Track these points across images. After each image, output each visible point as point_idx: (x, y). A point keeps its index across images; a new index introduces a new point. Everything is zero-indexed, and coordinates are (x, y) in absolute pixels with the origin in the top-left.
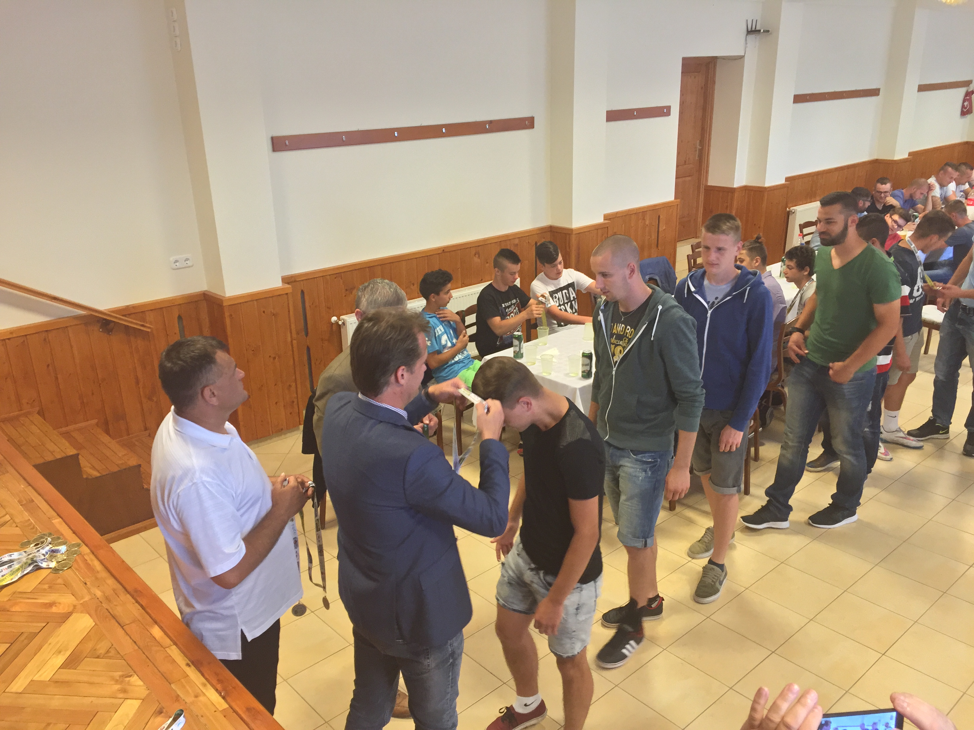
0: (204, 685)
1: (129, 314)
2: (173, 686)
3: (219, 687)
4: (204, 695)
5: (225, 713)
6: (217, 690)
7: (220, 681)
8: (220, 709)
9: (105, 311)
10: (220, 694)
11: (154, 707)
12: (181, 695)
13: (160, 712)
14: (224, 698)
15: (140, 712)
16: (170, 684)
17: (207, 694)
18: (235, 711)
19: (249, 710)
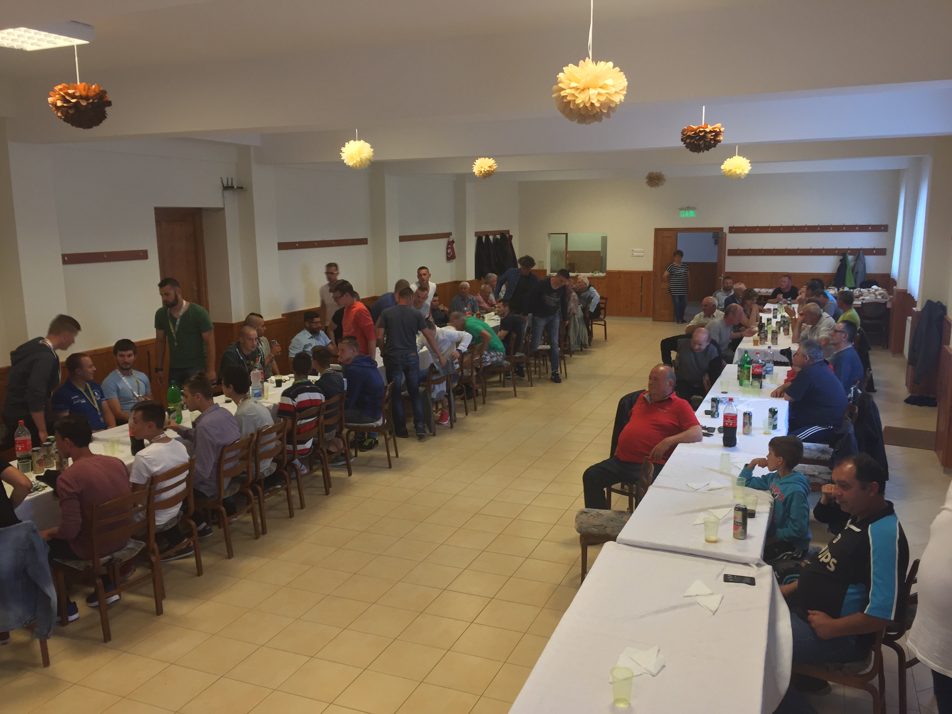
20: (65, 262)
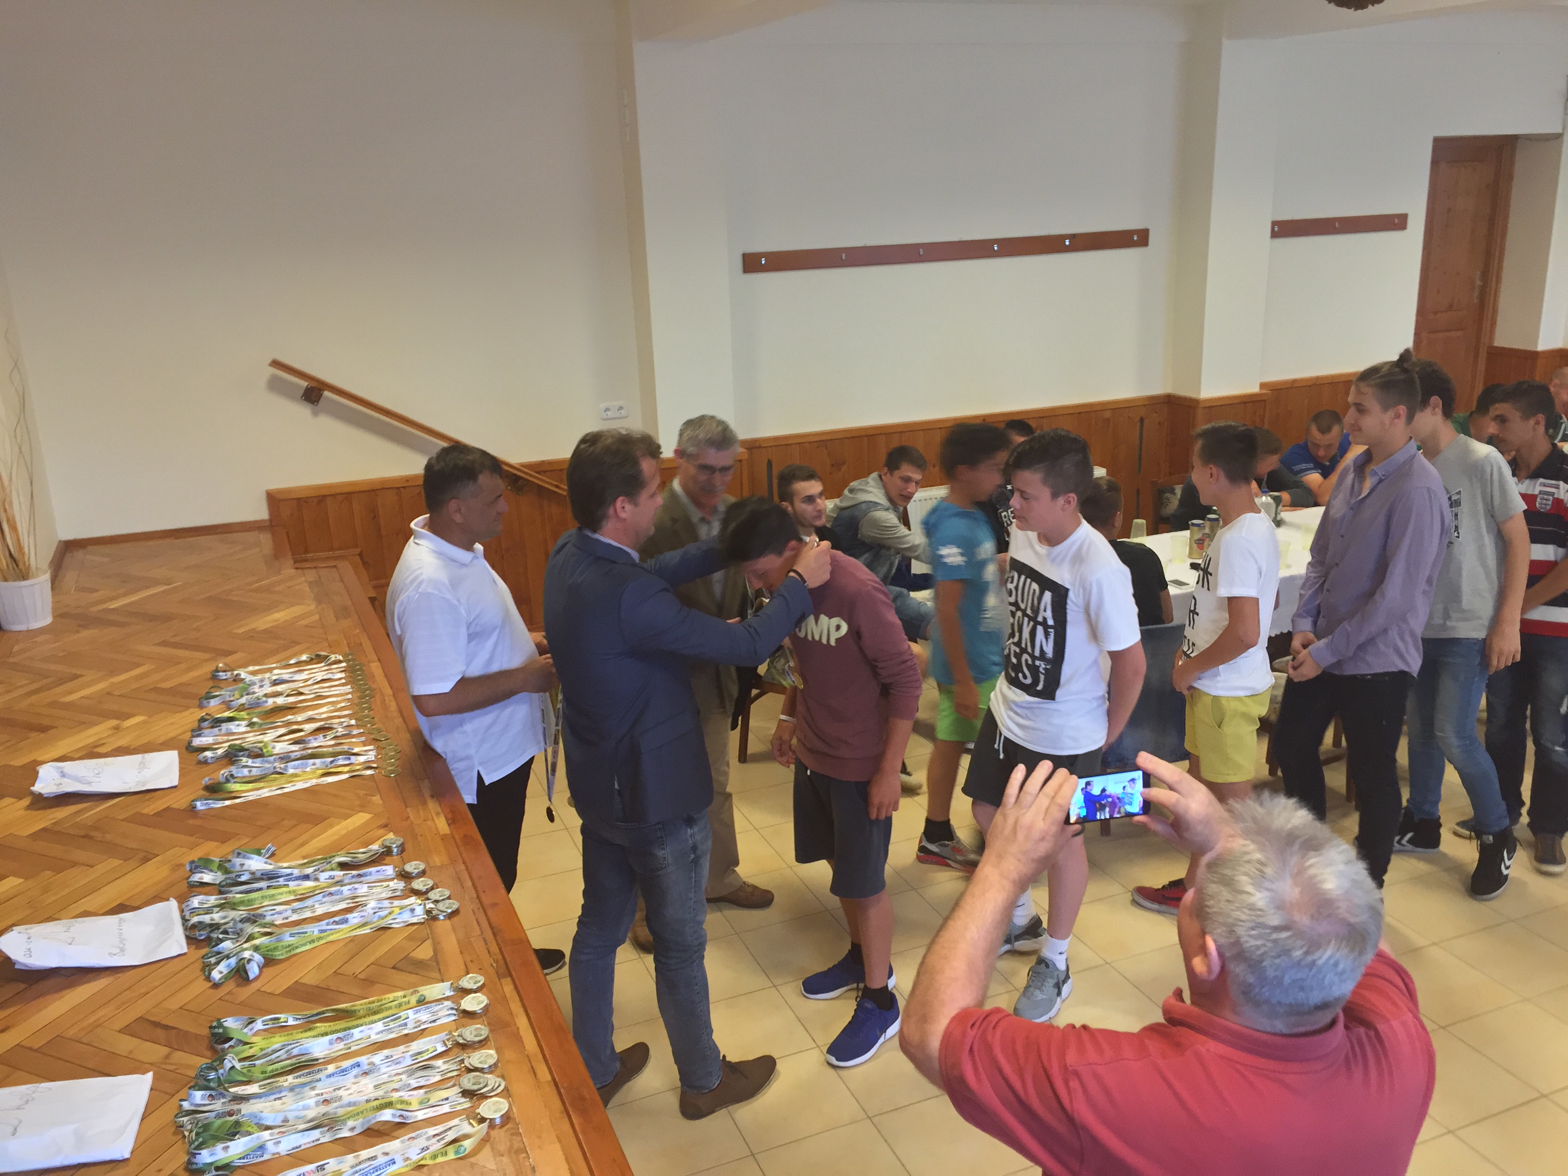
0: (438, 814)
1: (545, 472)
2: (408, 809)
3: (450, 816)
4: (433, 820)
5: (444, 838)
6: (446, 818)
7: (452, 812)
8: (442, 833)
9: (518, 466)
10: (447, 821)
11: (383, 821)
12: (412, 818)
13: (385, 826)
14: (449, 825)
15: (367, 823)
16: (407, 807)
17: (436, 820)
18: (453, 837)
19: (465, 836)
20: (1274, 235)
